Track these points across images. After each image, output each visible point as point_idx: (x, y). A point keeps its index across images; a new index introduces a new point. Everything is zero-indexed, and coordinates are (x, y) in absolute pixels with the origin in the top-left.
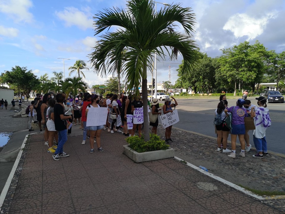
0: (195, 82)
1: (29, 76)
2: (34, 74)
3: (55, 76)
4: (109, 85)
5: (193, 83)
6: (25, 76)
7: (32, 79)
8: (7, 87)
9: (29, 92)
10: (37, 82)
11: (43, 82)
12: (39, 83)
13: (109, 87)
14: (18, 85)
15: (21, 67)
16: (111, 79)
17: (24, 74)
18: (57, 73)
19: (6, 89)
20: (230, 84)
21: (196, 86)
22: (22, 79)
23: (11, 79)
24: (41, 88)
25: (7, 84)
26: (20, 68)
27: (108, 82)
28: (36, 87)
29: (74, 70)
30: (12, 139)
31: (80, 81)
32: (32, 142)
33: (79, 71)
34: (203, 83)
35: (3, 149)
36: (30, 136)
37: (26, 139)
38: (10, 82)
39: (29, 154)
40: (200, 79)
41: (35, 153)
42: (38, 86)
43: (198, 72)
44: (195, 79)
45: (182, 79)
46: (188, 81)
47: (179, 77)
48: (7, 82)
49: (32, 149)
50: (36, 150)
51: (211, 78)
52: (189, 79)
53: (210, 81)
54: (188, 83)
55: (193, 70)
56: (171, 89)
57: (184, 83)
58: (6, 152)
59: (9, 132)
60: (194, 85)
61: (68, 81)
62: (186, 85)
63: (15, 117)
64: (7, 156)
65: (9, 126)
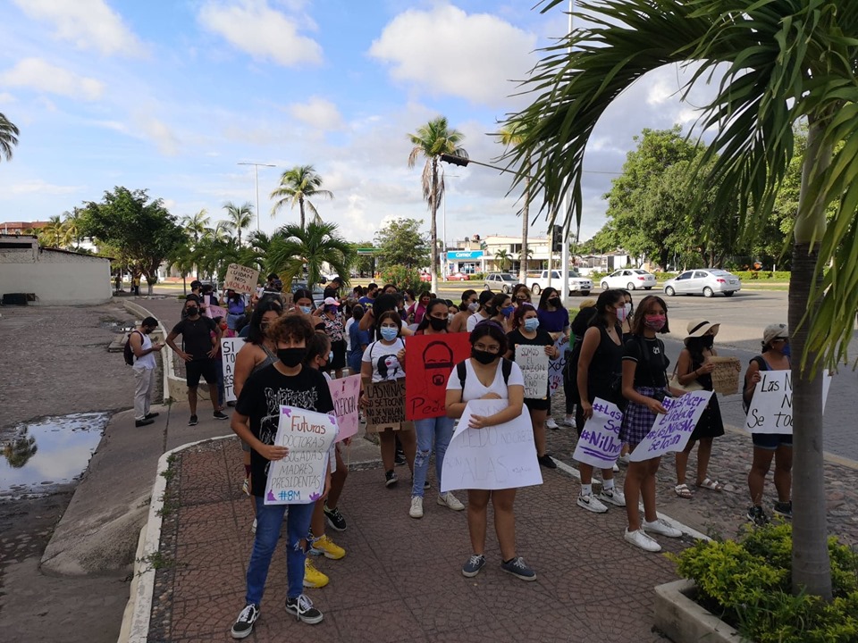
0: (666, 233)
1: (154, 217)
2: (169, 212)
3: (229, 218)
4: (386, 245)
5: (659, 238)
6: (142, 216)
7: (164, 226)
8: (90, 251)
9: (156, 265)
10: (178, 237)
11: (196, 235)
12: (185, 239)
13: (388, 249)
14: (123, 245)
15: (132, 191)
16: (394, 226)
17: (139, 210)
18: (237, 207)
19: (86, 258)
20: (785, 240)
21: (666, 247)
22: (132, 227)
23: (101, 226)
24: (191, 257)
25: (91, 240)
26: (129, 193)
27: (384, 236)
28: (177, 252)
29: (286, 199)
30: (105, 445)
31: (326, 238)
32: (189, 505)
33: (301, 201)
34: (694, 237)
35: (73, 500)
36: (178, 460)
37: (160, 485)
38: (98, 236)
39: (185, 600)
40: (683, 223)
41: (210, 599)
42: (181, 250)
43: (677, 203)
44: (665, 225)
45: (618, 226)
46: (641, 231)
47: (611, 219)
48: (90, 235)
49: (194, 558)
50: (213, 568)
51: (722, 222)
52: (647, 224)
53: (719, 231)
54: (640, 238)
55: (663, 194)
56: (577, 257)
57: (627, 237)
58: (82, 523)
59: (94, 412)
60: (661, 244)
61: (288, 235)
62: (633, 245)
63: (115, 350)
64: (85, 546)
65: (94, 388)
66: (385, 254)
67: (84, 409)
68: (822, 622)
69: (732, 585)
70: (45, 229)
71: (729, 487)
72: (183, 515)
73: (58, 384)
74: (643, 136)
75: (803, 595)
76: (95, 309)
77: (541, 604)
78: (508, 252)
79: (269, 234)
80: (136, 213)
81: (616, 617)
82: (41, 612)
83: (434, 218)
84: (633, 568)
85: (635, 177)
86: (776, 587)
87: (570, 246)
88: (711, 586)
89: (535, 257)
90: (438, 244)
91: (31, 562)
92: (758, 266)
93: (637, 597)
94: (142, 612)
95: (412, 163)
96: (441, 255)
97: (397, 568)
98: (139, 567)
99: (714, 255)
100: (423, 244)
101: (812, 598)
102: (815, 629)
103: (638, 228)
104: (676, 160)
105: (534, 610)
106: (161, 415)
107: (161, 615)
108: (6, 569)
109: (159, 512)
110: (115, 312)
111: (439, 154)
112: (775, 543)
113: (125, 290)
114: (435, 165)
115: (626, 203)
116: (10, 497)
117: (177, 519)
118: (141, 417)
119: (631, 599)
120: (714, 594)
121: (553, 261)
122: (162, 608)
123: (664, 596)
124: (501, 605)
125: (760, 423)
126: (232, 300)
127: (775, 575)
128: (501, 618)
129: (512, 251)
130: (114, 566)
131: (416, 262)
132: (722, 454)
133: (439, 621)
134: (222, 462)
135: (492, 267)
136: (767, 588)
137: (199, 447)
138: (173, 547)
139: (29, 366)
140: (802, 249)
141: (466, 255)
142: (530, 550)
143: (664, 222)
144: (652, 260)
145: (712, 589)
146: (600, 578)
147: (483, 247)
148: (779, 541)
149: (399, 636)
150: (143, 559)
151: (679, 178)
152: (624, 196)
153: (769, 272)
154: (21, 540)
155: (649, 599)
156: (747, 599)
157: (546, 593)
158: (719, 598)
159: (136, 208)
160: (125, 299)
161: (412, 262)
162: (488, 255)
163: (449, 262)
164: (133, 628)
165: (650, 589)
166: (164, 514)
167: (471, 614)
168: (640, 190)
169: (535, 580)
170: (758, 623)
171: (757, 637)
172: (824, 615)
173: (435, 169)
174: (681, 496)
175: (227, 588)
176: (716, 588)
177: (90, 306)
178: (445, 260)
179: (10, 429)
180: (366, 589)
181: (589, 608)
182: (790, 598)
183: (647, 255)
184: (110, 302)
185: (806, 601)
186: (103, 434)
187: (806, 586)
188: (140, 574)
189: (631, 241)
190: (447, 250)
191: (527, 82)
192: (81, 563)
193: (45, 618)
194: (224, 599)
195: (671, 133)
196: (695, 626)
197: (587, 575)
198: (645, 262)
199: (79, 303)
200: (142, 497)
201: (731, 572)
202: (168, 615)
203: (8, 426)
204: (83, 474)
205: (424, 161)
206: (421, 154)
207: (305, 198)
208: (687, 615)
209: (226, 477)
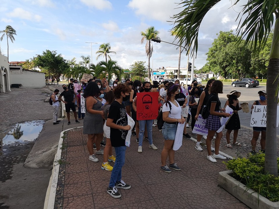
0: (226, 66)
1: (59, 60)
2: (63, 58)
3: (83, 61)
4: (133, 70)
5: (224, 68)
7: (62, 63)
8: (38, 71)
9: (59, 76)
10: (66, 66)
11: (72, 66)
12: (68, 67)
13: (134, 71)
14: (49, 69)
15: (51, 51)
16: (136, 64)
17: (54, 58)
18: (85, 57)
19: (37, 73)
20: (266, 69)
21: (226, 71)
22: (52, 63)
23: (42, 63)
24: (71, 72)
25: (39, 67)
27: (133, 67)
28: (66, 71)
29: (101, 54)
30: (44, 130)
31: (114, 66)
32: (70, 146)
33: (106, 55)
34: (236, 68)
35: (34, 146)
36: (67, 133)
37: (61, 140)
38: (41, 66)
39: (69, 174)
40: (232, 63)
41: (77, 173)
42: (67, 70)
43: (231, 56)
44: (226, 64)
45: (210, 64)
46: (218, 66)
47: (208, 61)
48: (39, 66)
49: (72, 162)
50: (78, 165)
51: (245, 62)
52: (220, 63)
53: (244, 66)
54: (218, 68)
55: (226, 53)
56: (196, 74)
57: (213, 68)
58: (37, 153)
59: (40, 120)
60: (224, 70)
61: (101, 65)
62: (215, 70)
63: (47, 102)
64: (38, 159)
65: (41, 113)
66: (133, 73)
67: (37, 119)
68: (274, 183)
69: (245, 171)
70: (24, 64)
71: (245, 145)
72: (68, 149)
73: (29, 111)
74: (220, 33)
75: (268, 174)
76: (40, 89)
77: (182, 177)
78: (173, 72)
79: (96, 64)
80: (53, 58)
81: (206, 182)
82: (25, 178)
83: (149, 60)
84: (212, 168)
85: (217, 48)
86: (259, 172)
87: (194, 71)
88: (237, 171)
89: (182, 74)
90: (150, 70)
91: (21, 164)
92: (257, 78)
93: (213, 176)
94: (55, 176)
95: (142, 42)
96: (151, 73)
97: (136, 166)
98: (55, 164)
99: (242, 74)
100: (145, 69)
101: (271, 176)
102: (272, 185)
103: (217, 65)
104: (231, 42)
105: (180, 179)
106: (61, 121)
107: (61, 178)
108: (13, 166)
109: (61, 148)
110: (47, 90)
111: (151, 39)
112: (259, 159)
113: (50, 83)
114: (150, 43)
115: (213, 56)
116: (14, 145)
117: (66, 150)
118: (55, 122)
119: (211, 177)
120: (238, 174)
121: (188, 76)
122: (62, 176)
123: (222, 175)
124: (169, 177)
125: (255, 123)
126: (84, 85)
127: (259, 169)
128: (169, 181)
129: (175, 72)
130: (47, 166)
131: (143, 75)
132: (243, 135)
133: (149, 181)
134: (81, 134)
135: (168, 77)
136: (256, 172)
137: (73, 130)
138: (65, 158)
139: (20, 106)
140: (272, 61)
141: (160, 73)
142: (179, 162)
143: (226, 63)
144: (222, 75)
145: (238, 172)
146: (201, 171)
147: (165, 71)
148: (261, 159)
149: (136, 185)
150: (56, 162)
151: (231, 48)
152: (213, 54)
153: (261, 80)
154: (18, 157)
155: (217, 177)
156: (249, 175)
157: (184, 174)
158: (240, 175)
159: (53, 57)
160: (50, 86)
161: (142, 75)
162: (167, 73)
163: (154, 76)
164: (53, 181)
165: (218, 174)
166: (62, 149)
167: (159, 180)
168: (218, 52)
169: (180, 170)
170: (253, 183)
171: (252, 187)
172: (275, 181)
173: (150, 44)
174: (228, 147)
175: (82, 170)
176: (239, 172)
177: (39, 88)
178: (153, 75)
179: (14, 125)
180: (126, 172)
181: (197, 179)
182: (264, 176)
183: (220, 74)
184: (45, 87)
185: (269, 177)
186: (43, 127)
187: (269, 172)
188: (55, 166)
189: (215, 69)
190: (153, 72)
191: (180, 4)
192: (37, 164)
193: (25, 180)
194: (81, 173)
195: (229, 33)
196: (232, 184)
197: (197, 169)
198: (219, 76)
199: (35, 87)
200: (56, 145)
201: (244, 167)
202: (63, 177)
203: (14, 124)
204: (37, 138)
205: (146, 41)
206: (145, 39)
207: (107, 54)
208: (229, 181)
209: (82, 139)
